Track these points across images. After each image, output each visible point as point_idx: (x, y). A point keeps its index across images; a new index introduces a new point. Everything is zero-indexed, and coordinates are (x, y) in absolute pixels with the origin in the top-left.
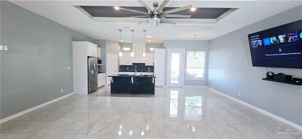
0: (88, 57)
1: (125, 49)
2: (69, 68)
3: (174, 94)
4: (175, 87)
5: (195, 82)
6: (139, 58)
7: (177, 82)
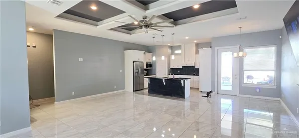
0: (134, 62)
1: (177, 52)
2: (121, 71)
3: (226, 104)
4: (227, 95)
5: (258, 90)
6: (189, 61)
7: (230, 88)
